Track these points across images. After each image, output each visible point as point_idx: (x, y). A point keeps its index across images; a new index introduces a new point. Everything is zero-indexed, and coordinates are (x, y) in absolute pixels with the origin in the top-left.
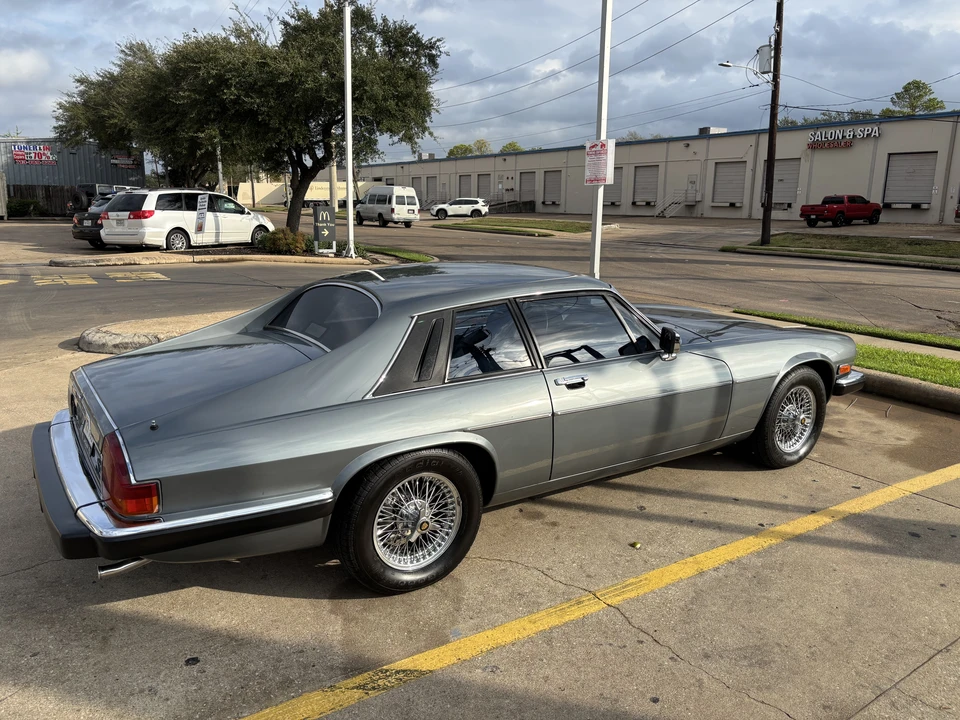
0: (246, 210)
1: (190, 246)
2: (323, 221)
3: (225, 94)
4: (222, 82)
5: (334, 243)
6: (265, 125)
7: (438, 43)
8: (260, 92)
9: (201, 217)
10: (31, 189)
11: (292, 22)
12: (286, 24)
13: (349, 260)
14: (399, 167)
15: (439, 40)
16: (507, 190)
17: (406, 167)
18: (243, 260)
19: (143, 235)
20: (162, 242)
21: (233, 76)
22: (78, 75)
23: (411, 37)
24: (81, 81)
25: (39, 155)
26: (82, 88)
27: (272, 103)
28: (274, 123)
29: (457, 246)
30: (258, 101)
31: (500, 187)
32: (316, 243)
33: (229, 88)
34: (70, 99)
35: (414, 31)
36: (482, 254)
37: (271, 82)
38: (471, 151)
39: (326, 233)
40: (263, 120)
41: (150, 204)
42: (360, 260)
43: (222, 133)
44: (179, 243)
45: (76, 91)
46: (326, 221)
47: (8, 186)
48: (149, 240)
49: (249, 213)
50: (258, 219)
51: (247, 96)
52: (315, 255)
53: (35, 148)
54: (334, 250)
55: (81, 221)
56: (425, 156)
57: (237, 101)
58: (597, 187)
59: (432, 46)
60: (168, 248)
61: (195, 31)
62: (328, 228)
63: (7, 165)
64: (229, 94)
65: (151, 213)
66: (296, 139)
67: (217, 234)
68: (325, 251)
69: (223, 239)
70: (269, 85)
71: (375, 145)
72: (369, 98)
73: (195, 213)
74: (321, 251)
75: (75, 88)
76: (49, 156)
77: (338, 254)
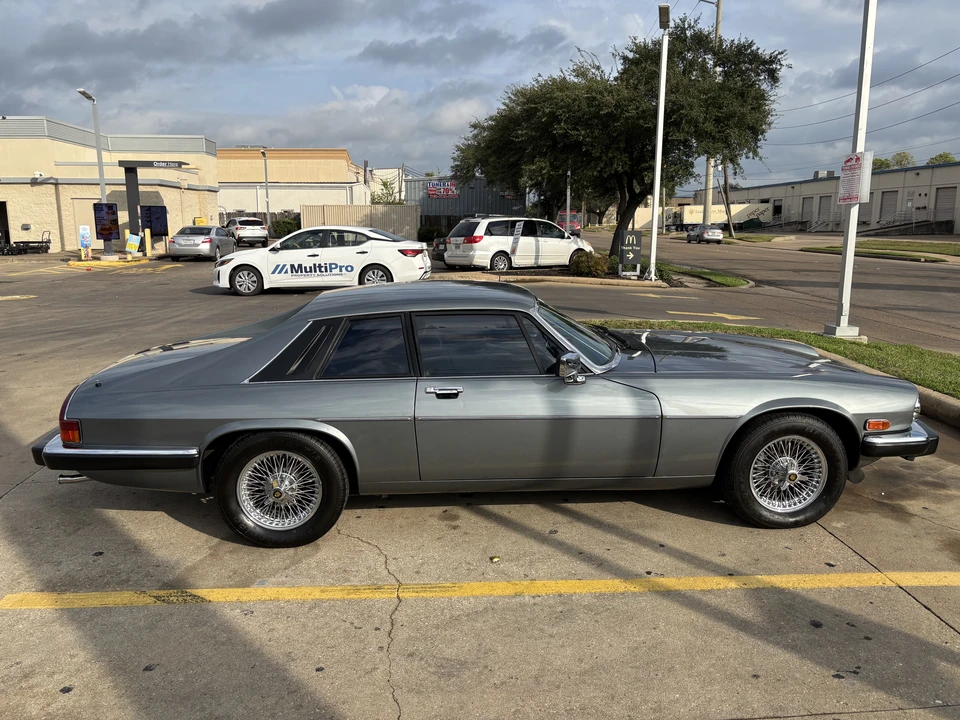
0: (566, 235)
1: (511, 267)
2: (629, 245)
3: (555, 129)
4: (554, 118)
5: (639, 266)
6: (587, 154)
7: (779, 57)
8: (588, 125)
9: (516, 242)
10: (437, 218)
11: (631, 55)
12: (625, 58)
13: (647, 282)
14: (789, 187)
15: (780, 53)
16: (918, 208)
17: (797, 187)
18: (543, 281)
19: (473, 257)
20: (487, 263)
21: (564, 112)
22: (473, 121)
23: (749, 54)
24: (474, 126)
25: (447, 190)
26: (475, 132)
27: (596, 132)
28: (596, 153)
29: (795, 271)
30: (583, 132)
31: (910, 204)
32: (620, 266)
33: (559, 123)
34: (466, 143)
35: (754, 48)
36: (815, 280)
37: (597, 116)
38: (888, 166)
39: (631, 256)
40: (587, 150)
41: (480, 231)
42: (660, 283)
43: (552, 164)
44: (502, 265)
45: (471, 135)
46: (632, 245)
47: (421, 217)
48: (477, 261)
49: (569, 238)
50: (576, 243)
51: (575, 129)
52: (619, 277)
53: (444, 185)
54: (638, 273)
55: (437, 246)
56: (823, 174)
57: (565, 135)
58: (850, 207)
59: (773, 60)
60: (491, 269)
61: (540, 75)
62: (633, 251)
63: (423, 199)
64: (558, 129)
65: (481, 238)
66: (615, 166)
67: (537, 257)
68: (628, 274)
69: (543, 262)
70: (595, 118)
71: (692, 167)
72: (689, 122)
73: (512, 238)
74: (624, 273)
75: (470, 133)
76: (454, 191)
77: (640, 278)
